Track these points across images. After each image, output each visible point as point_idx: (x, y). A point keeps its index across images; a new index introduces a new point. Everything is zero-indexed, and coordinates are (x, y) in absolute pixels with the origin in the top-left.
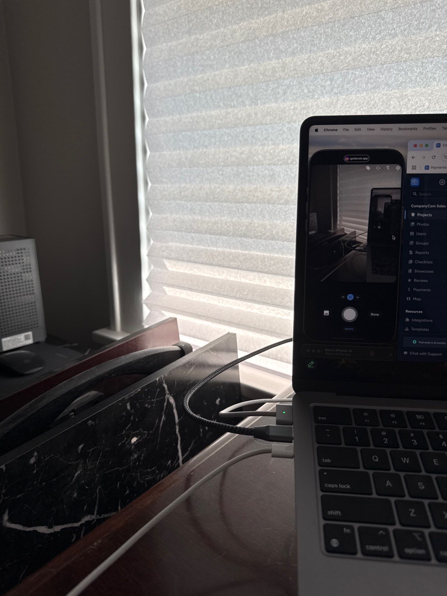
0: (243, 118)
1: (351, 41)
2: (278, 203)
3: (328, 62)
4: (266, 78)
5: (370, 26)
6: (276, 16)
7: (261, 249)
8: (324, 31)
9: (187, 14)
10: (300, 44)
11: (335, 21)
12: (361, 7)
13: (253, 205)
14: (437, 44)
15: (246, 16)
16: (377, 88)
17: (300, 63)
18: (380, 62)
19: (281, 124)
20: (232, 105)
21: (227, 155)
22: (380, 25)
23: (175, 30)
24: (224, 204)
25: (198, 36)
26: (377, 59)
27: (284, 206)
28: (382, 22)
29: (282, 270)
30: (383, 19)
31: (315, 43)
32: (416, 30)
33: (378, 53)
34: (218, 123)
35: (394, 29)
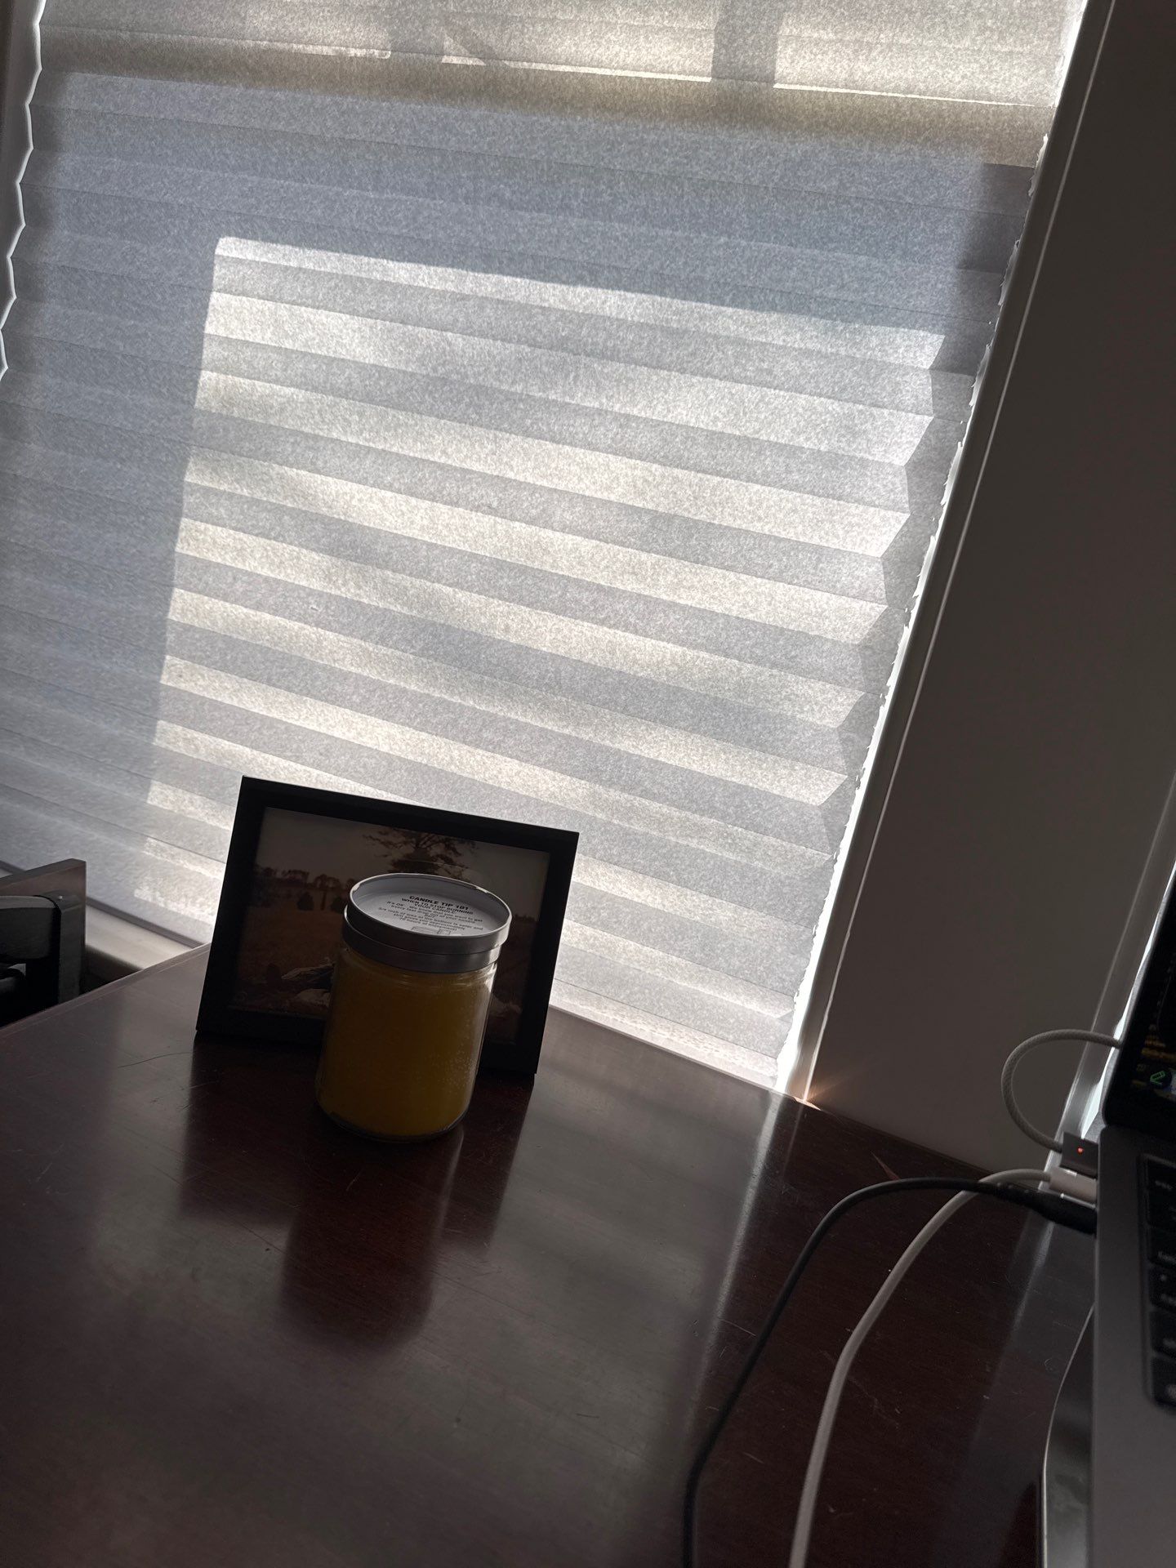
1: (400, 361)
3: (358, 381)
4: (252, 372)
5: (429, 346)
7: (199, 683)
8: (360, 328)
9: (120, 198)
11: (376, 319)
12: (421, 312)
13: (196, 596)
14: (519, 412)
16: (430, 453)
17: (314, 366)
18: (436, 413)
19: (266, 464)
20: (185, 399)
21: (161, 488)
22: (444, 352)
23: (92, 214)
24: (139, 581)
25: (138, 245)
26: (433, 405)
27: (252, 612)
28: (448, 348)
29: (232, 731)
30: (450, 344)
31: (344, 341)
32: (495, 380)
33: (437, 396)
34: (153, 425)
35: (465, 367)
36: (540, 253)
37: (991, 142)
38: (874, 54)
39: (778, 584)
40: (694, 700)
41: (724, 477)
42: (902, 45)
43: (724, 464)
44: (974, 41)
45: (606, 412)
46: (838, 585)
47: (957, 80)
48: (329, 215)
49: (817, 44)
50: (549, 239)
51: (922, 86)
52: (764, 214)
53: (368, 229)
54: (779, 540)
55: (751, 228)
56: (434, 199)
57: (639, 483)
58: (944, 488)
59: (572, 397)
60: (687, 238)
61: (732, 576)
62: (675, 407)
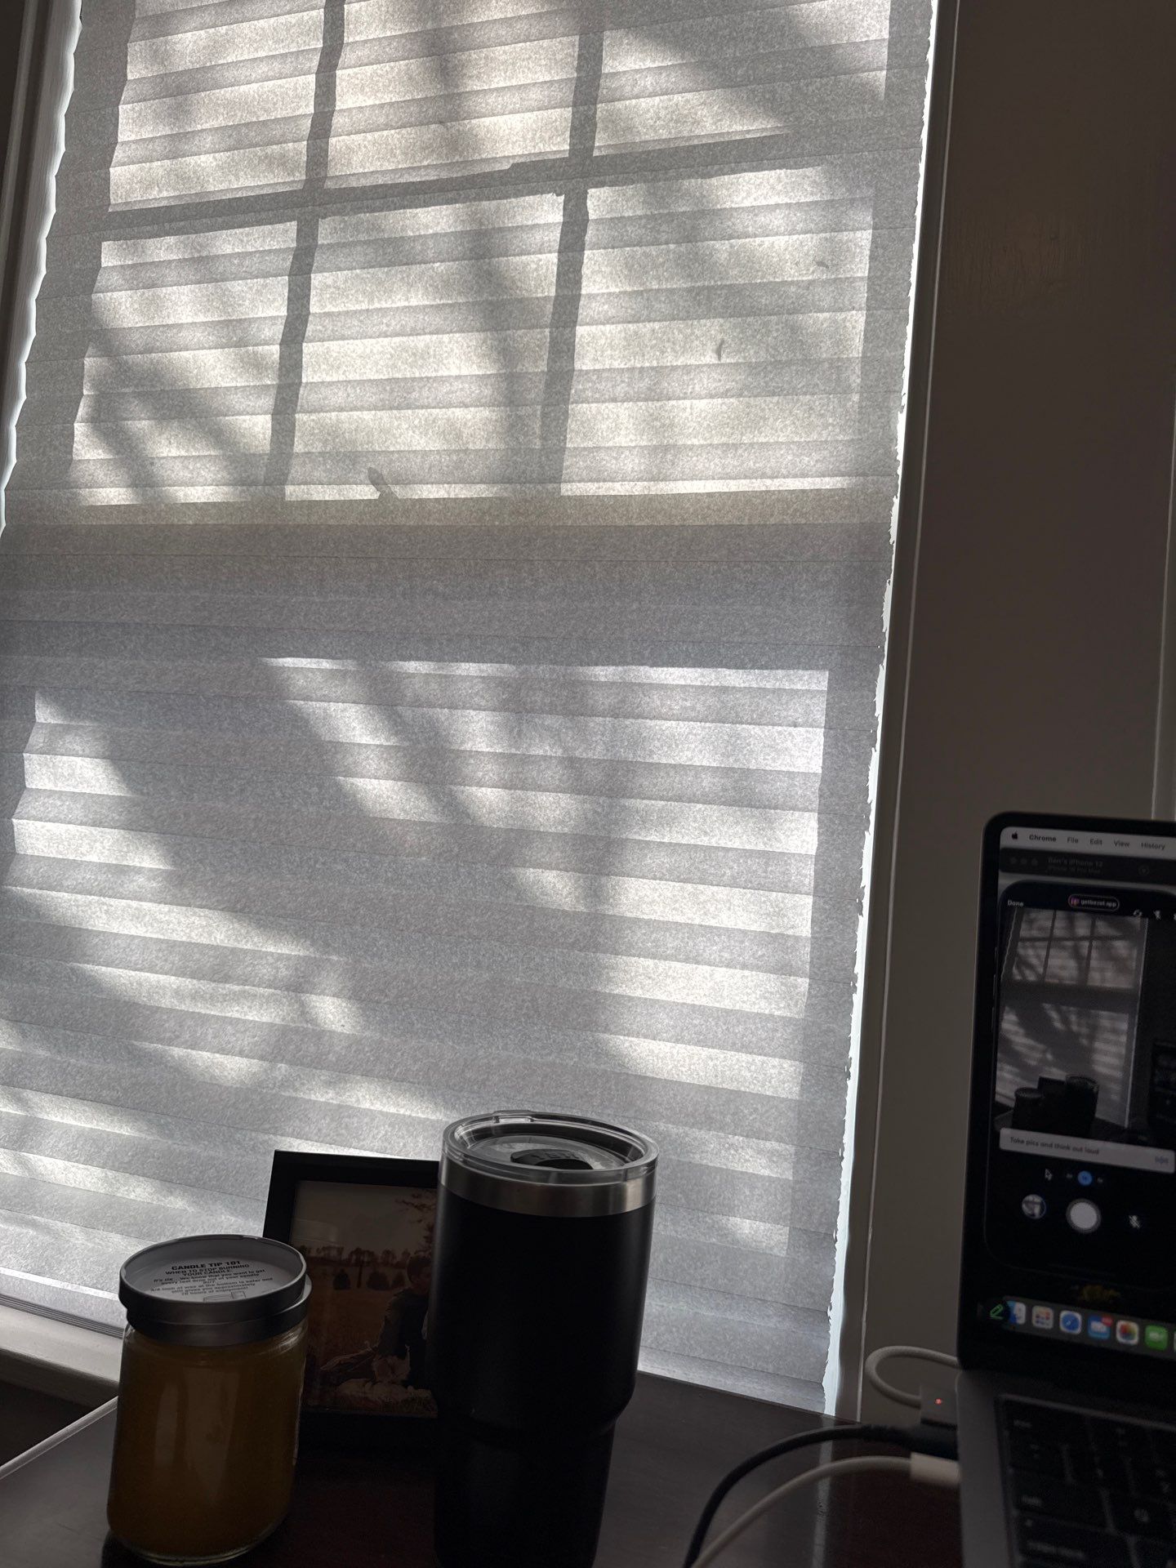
0: (162, 818)
2: (210, 980)
6: (240, 668)
9: (79, 623)
10: (274, 721)
15: (188, 653)
20: (145, 791)
23: (52, 639)
25: (96, 661)
36: (476, 632)
37: (850, 507)
38: (740, 451)
39: (734, 889)
40: (672, 1011)
41: (668, 801)
42: (762, 443)
43: (665, 789)
44: (820, 434)
45: (551, 757)
46: (790, 885)
47: (812, 463)
48: (279, 619)
49: (691, 449)
50: (482, 620)
51: (784, 472)
52: (667, 583)
53: (316, 627)
54: (727, 850)
55: (658, 595)
56: (375, 597)
57: (589, 815)
58: (867, 789)
59: (518, 749)
60: (603, 607)
61: (689, 887)
62: (613, 746)
